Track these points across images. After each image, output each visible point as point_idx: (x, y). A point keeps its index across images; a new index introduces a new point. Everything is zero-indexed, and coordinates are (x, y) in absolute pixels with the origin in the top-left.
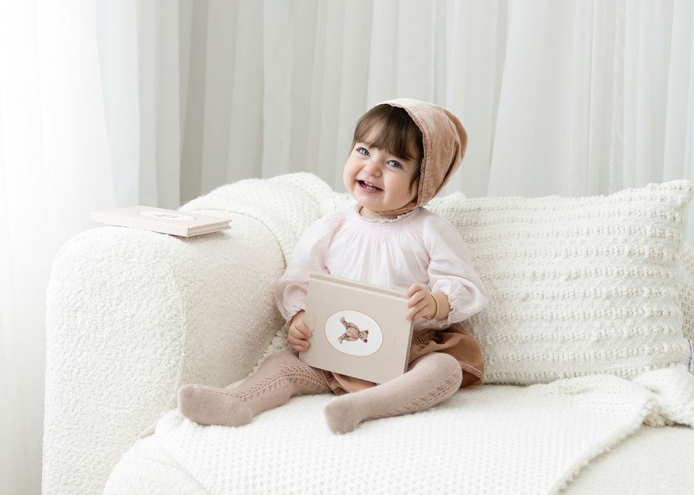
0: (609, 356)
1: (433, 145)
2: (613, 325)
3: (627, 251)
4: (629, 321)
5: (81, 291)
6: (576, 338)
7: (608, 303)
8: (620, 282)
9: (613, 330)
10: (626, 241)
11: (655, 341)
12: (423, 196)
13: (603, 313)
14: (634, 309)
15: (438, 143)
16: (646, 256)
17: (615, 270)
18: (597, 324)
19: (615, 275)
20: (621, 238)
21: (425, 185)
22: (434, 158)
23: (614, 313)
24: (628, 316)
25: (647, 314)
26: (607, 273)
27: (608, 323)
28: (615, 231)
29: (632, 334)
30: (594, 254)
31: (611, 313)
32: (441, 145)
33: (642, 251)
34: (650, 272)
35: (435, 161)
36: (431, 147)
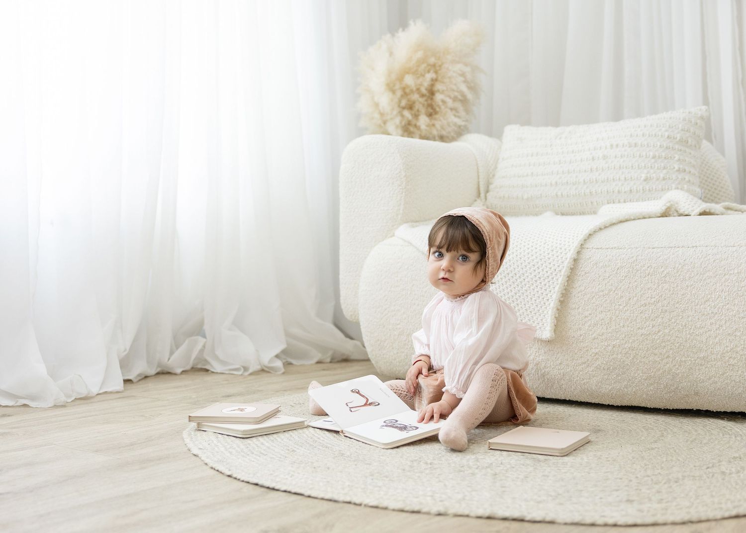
0: (651, 189)
1: (491, 239)
2: (655, 173)
3: (666, 136)
4: (665, 171)
5: (354, 167)
6: (633, 179)
7: (653, 161)
8: (661, 150)
9: (654, 175)
10: (666, 131)
11: (679, 184)
12: (490, 277)
13: (650, 166)
14: (668, 165)
15: (494, 237)
16: (678, 140)
17: (659, 144)
18: (645, 171)
19: (658, 147)
20: (663, 129)
21: (490, 268)
22: (493, 248)
23: (656, 166)
24: (664, 168)
25: (677, 168)
26: (654, 145)
27: (652, 171)
28: (660, 126)
29: (665, 178)
30: (647, 136)
31: (655, 166)
32: (496, 238)
33: (675, 137)
34: (680, 148)
35: (495, 249)
36: (490, 241)
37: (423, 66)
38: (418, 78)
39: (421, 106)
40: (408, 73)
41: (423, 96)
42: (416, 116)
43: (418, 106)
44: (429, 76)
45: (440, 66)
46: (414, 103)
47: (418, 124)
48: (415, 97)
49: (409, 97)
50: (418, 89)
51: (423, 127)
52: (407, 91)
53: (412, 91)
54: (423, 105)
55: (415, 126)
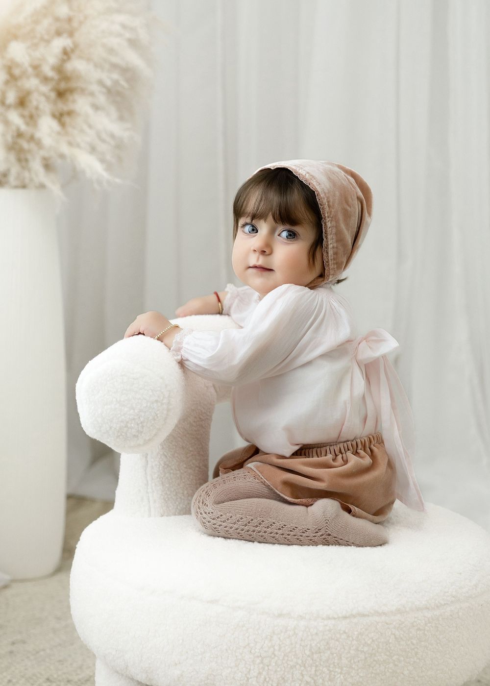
21: (331, 253)
22: (334, 219)
32: (341, 202)
35: (337, 222)
36: (329, 206)
37: (46, 23)
38: (35, 46)
39: (43, 99)
40: (15, 37)
41: (46, 80)
42: (32, 119)
43: (36, 100)
44: (59, 44)
45: (81, 23)
46: (28, 93)
47: (38, 135)
48: (32, 83)
49: (19, 83)
50: (36, 67)
51: (47, 141)
52: (17, 72)
53: (24, 73)
54: (47, 98)
55: (32, 138)
